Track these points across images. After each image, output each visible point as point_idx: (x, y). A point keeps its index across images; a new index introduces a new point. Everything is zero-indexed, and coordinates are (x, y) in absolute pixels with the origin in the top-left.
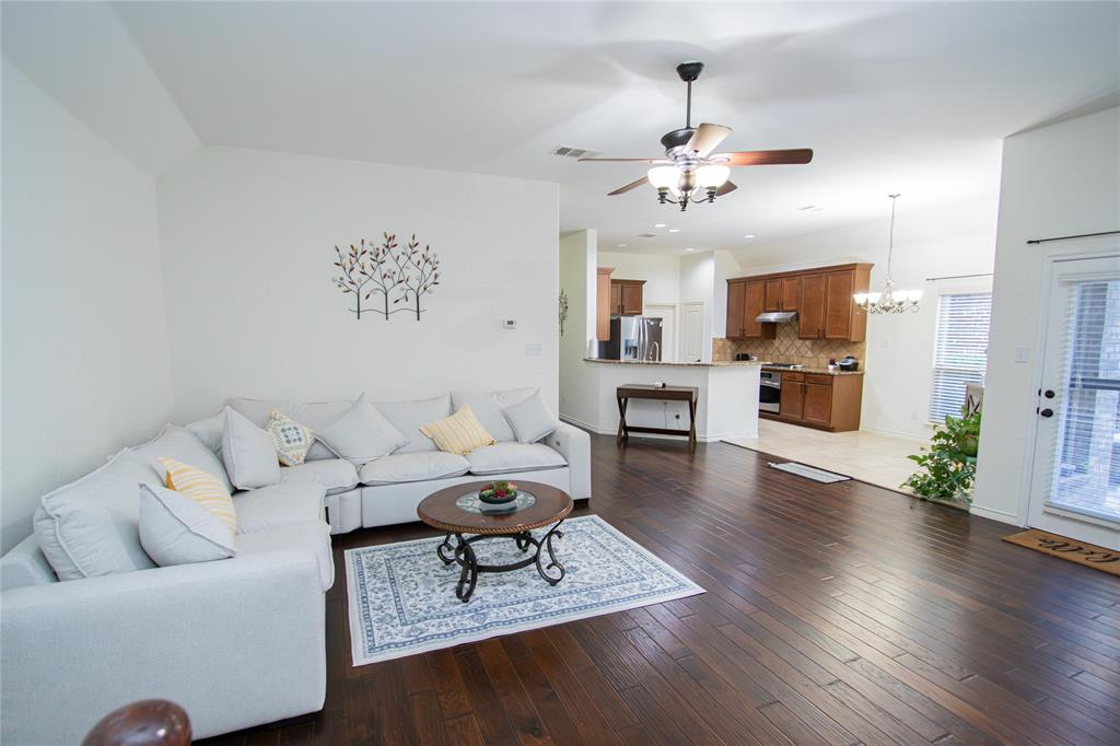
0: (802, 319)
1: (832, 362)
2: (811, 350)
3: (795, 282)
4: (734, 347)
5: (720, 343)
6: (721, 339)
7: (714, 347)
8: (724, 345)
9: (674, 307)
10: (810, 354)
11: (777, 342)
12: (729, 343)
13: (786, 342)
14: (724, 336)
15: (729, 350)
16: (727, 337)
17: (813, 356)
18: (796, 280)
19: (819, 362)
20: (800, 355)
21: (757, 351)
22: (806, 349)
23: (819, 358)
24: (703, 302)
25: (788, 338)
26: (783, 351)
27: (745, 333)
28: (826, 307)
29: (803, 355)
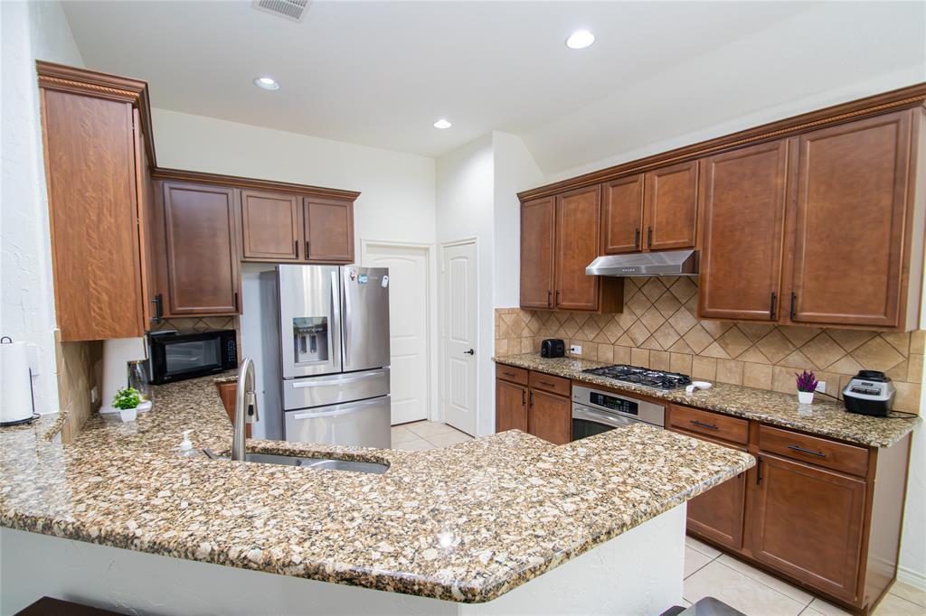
0: (707, 269)
1: (807, 383)
2: (721, 340)
3: (686, 175)
4: (535, 325)
5: (509, 319)
6: (511, 311)
7: (497, 326)
8: (516, 323)
9: (427, 250)
10: (716, 351)
11: (626, 319)
12: (526, 318)
13: (651, 319)
14: (517, 305)
15: (526, 332)
16: (523, 307)
17: (728, 357)
18: (687, 172)
19: (747, 374)
20: (687, 351)
21: (580, 335)
22: (706, 339)
23: (747, 364)
24: (475, 239)
25: (654, 311)
26: (641, 339)
27: (560, 300)
28: (796, 232)
29: (697, 351)
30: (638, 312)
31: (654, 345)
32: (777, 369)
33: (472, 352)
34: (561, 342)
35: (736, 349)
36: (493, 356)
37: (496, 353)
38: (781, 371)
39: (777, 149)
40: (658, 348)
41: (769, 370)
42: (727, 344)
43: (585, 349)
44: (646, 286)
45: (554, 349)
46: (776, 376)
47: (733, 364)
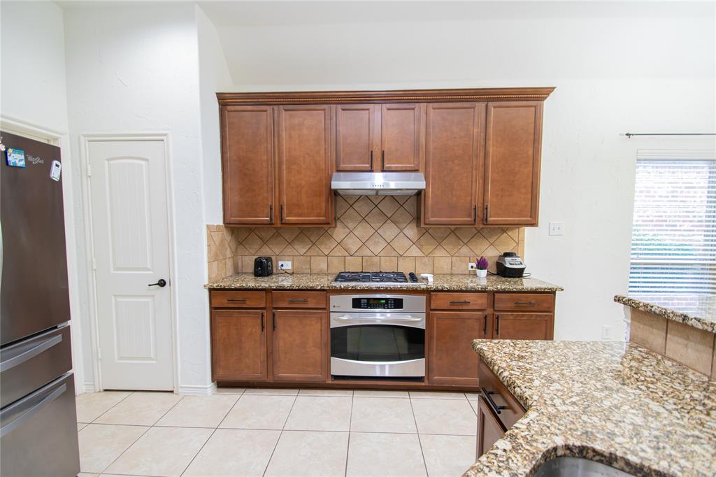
0: (429, 188)
1: (482, 264)
2: (418, 243)
3: (411, 113)
5: (217, 238)
6: (217, 229)
7: (209, 246)
8: (222, 243)
10: (415, 251)
11: (339, 233)
14: (220, 221)
16: (228, 224)
17: (422, 254)
18: (412, 111)
19: (436, 265)
20: (393, 255)
21: (289, 251)
22: (407, 243)
23: (436, 258)
24: (165, 135)
25: (364, 224)
26: (354, 249)
27: (285, 215)
28: (485, 165)
29: (401, 253)
30: (351, 225)
31: (366, 252)
32: (454, 258)
33: (162, 283)
34: (269, 259)
35: (428, 249)
36: (206, 282)
37: (210, 278)
38: (456, 260)
39: (474, 108)
40: (370, 254)
41: (448, 260)
42: (422, 245)
43: (296, 264)
44: (356, 203)
45: (262, 268)
46: (453, 264)
47: (426, 259)
